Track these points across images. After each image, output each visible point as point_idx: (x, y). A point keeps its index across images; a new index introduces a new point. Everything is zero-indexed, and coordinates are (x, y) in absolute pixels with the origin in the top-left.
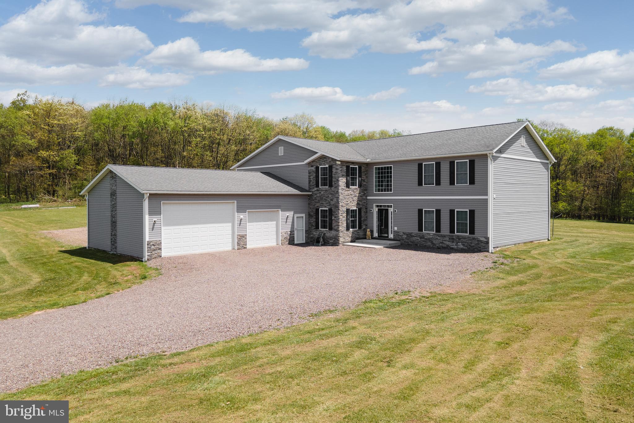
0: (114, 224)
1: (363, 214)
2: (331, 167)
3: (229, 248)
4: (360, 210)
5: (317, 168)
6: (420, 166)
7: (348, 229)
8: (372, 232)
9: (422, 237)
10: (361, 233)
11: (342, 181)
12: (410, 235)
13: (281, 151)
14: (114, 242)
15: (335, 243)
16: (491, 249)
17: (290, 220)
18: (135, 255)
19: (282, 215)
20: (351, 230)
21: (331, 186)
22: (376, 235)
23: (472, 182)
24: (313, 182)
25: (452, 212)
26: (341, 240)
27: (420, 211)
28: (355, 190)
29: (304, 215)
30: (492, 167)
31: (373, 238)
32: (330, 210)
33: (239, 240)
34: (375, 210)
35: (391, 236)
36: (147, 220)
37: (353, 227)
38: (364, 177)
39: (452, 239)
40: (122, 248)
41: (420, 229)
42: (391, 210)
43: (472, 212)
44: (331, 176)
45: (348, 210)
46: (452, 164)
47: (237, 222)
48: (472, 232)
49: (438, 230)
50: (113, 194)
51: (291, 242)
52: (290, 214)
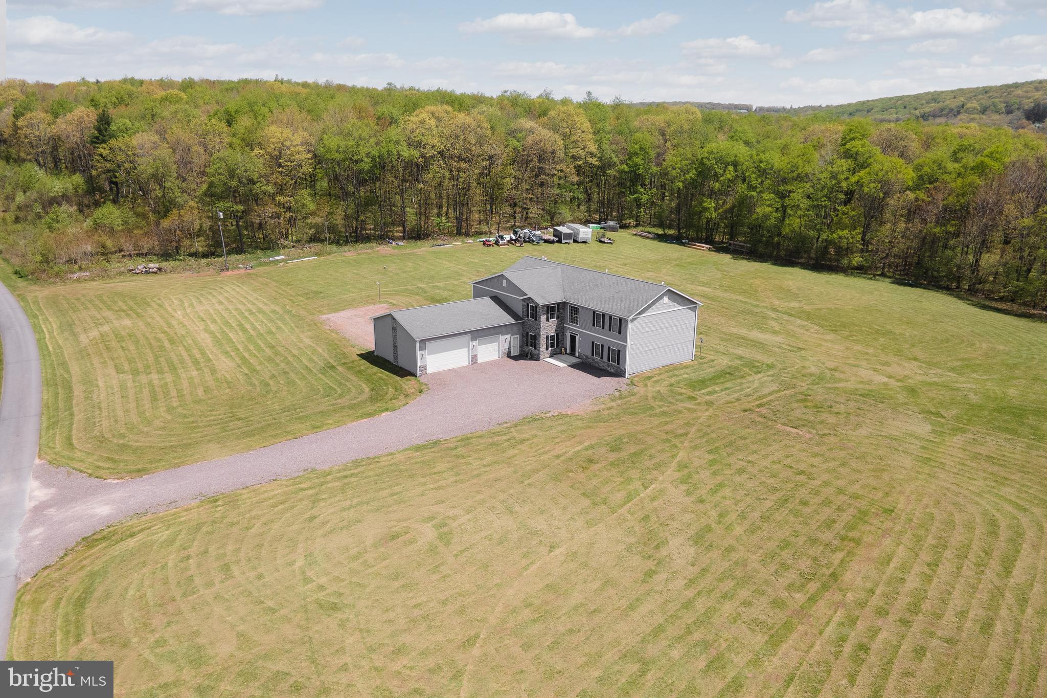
0: (395, 347)
1: (560, 337)
2: (536, 307)
3: (466, 364)
4: (557, 335)
5: (528, 304)
6: (594, 313)
7: (547, 349)
8: (566, 349)
9: (593, 360)
10: (558, 350)
11: (543, 318)
12: (587, 357)
13: (505, 283)
14: (396, 358)
15: (538, 359)
16: (627, 375)
17: (508, 341)
18: (412, 371)
19: (502, 338)
20: (550, 349)
21: (536, 320)
22: (568, 351)
23: (620, 333)
24: (525, 313)
25: (609, 348)
26: (542, 357)
27: (593, 343)
28: (554, 321)
29: (518, 336)
30: (630, 327)
31: (566, 353)
32: (535, 336)
33: (472, 358)
34: (568, 335)
35: (577, 354)
36: (419, 353)
37: (552, 346)
38: (561, 311)
39: (608, 365)
40: (402, 363)
41: (593, 355)
42: (577, 337)
43: (619, 351)
44: (536, 313)
45: (547, 337)
46: (610, 317)
47: (471, 348)
48: (618, 363)
49: (602, 358)
50: (394, 329)
51: (509, 356)
52: (508, 336)
